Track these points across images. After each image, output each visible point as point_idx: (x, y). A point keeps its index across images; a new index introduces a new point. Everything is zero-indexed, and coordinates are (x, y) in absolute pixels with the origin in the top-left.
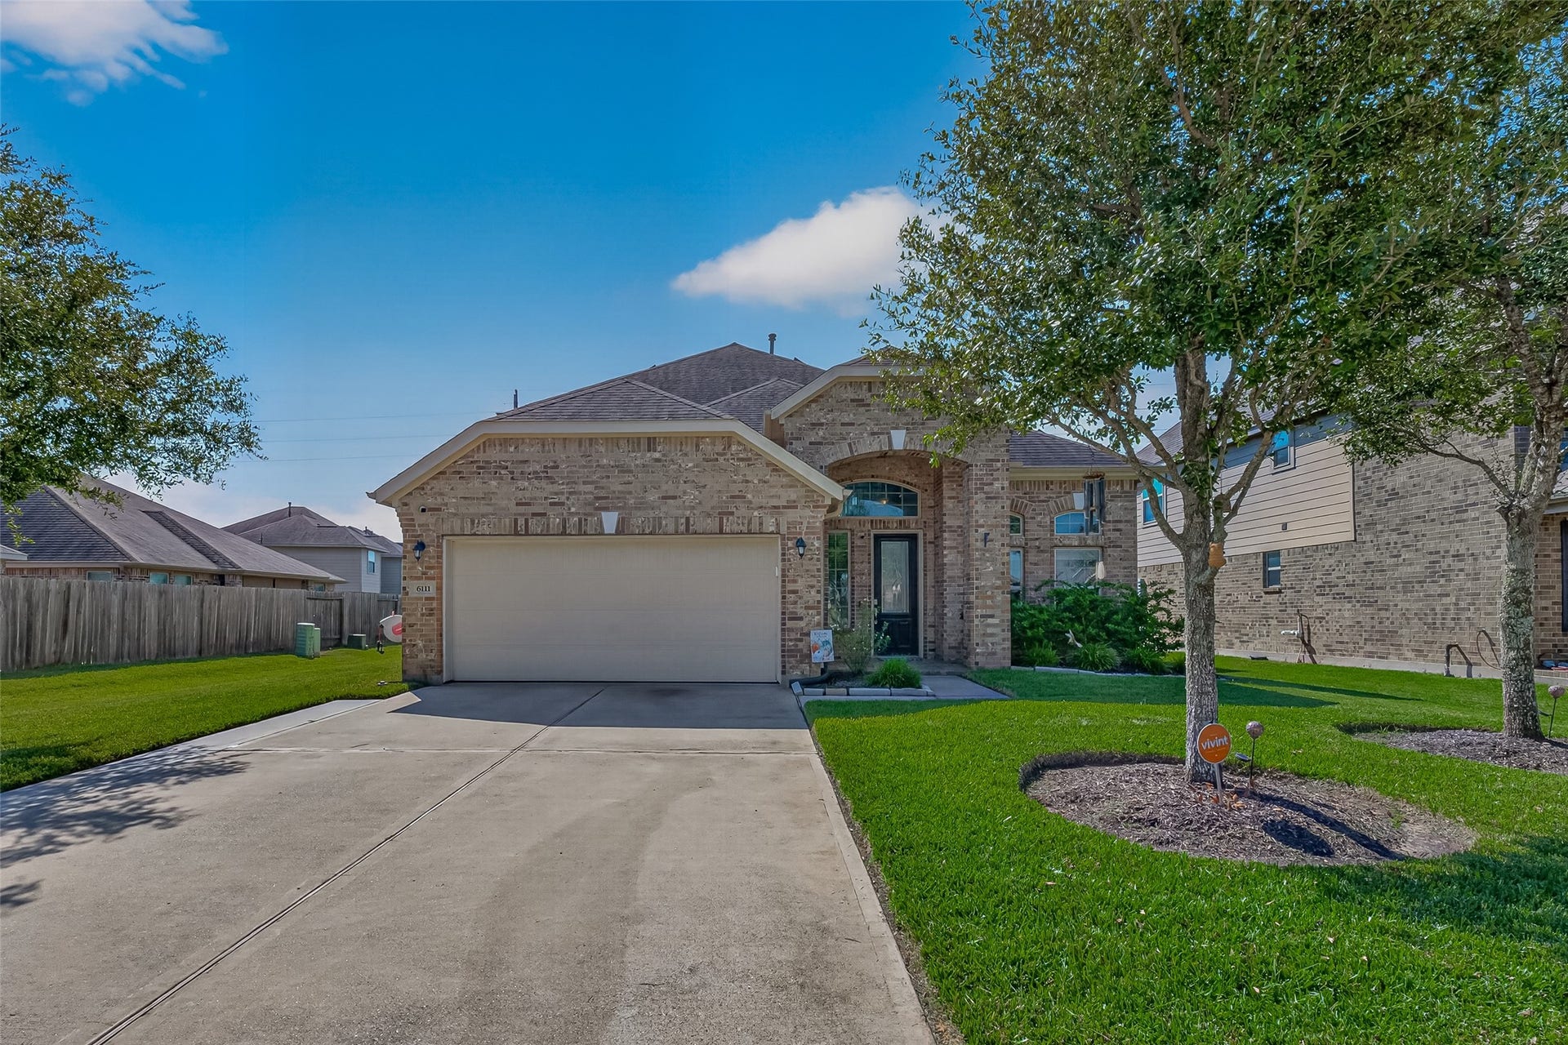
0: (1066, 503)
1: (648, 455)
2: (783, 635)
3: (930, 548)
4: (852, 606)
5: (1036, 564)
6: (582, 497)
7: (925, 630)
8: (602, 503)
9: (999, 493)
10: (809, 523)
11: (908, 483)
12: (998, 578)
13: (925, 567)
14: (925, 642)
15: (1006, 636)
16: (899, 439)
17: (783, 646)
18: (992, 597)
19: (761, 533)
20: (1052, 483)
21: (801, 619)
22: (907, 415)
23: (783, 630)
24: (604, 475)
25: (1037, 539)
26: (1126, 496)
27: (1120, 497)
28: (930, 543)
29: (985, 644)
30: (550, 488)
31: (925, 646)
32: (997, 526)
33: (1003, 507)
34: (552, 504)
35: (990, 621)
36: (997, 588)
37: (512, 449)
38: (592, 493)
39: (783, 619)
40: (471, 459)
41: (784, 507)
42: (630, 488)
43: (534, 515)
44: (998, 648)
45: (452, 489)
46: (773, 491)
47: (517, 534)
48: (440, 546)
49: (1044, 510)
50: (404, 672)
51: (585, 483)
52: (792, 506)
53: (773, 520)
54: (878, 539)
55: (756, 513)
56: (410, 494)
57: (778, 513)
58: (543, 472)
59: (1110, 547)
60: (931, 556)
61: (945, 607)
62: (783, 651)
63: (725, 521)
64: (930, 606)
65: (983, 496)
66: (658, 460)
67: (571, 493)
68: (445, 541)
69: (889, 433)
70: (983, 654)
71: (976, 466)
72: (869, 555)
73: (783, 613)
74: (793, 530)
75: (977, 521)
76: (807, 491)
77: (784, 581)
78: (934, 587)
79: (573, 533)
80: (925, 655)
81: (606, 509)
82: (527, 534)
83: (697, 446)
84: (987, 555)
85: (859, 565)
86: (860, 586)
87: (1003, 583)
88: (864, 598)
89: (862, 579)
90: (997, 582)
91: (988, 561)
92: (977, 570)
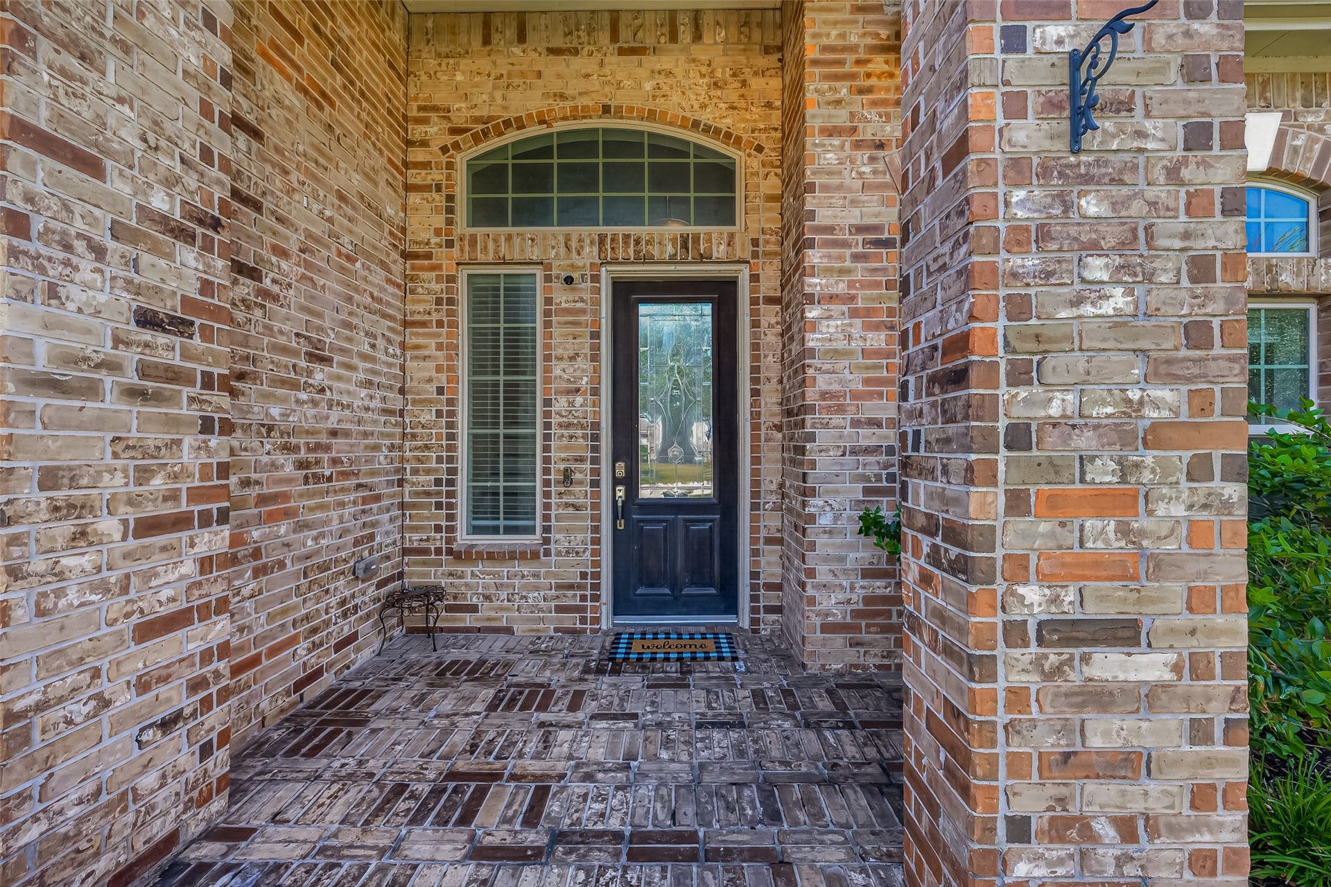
3: (770, 315)
4: (547, 483)
7: (755, 553)
11: (707, 130)
12: (1161, 371)
13: (755, 370)
14: (754, 587)
15: (1216, 775)
18: (1124, 501)
28: (770, 300)
29: (1069, 827)
31: (754, 598)
36: (1155, 437)
54: (625, 292)
60: (771, 338)
61: (813, 492)
64: (770, 481)
72: (596, 335)
78: (779, 428)
80: (754, 622)
84: (1091, 206)
85: (564, 364)
86: (568, 426)
87: (1200, 402)
88: (580, 460)
89: (571, 404)
90: (1164, 394)
91: (1094, 247)
92: (1019, 308)
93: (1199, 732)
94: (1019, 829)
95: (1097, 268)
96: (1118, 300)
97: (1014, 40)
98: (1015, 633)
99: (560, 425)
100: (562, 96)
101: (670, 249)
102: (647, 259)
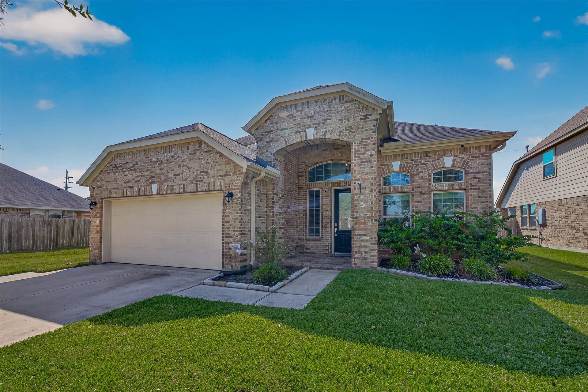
0: (439, 164)
1: (169, 154)
2: (223, 246)
4: (322, 227)
5: (418, 202)
6: (145, 177)
8: (152, 180)
9: (369, 158)
10: (236, 183)
12: (368, 212)
15: (374, 248)
16: (311, 134)
17: (223, 252)
18: (365, 223)
19: (214, 191)
20: (430, 152)
21: (231, 237)
22: (315, 119)
23: (223, 243)
24: (153, 166)
25: (419, 187)
26: (482, 156)
27: (479, 157)
29: (360, 252)
30: (135, 174)
32: (367, 179)
33: (372, 167)
34: (136, 182)
35: (363, 238)
36: (368, 217)
37: (123, 158)
38: (149, 175)
39: (223, 237)
40: (110, 164)
41: (225, 175)
42: (163, 171)
43: (130, 187)
44: (369, 255)
45: (105, 178)
46: (220, 167)
47: (123, 197)
48: (102, 203)
49: (424, 169)
50: (89, 258)
51: (146, 171)
52: (228, 174)
53: (219, 183)
54: (337, 192)
55: (212, 180)
56: (93, 181)
57: (222, 179)
58: (133, 167)
59: (471, 189)
62: (223, 255)
63: (199, 185)
65: (359, 161)
66: (173, 157)
67: (142, 176)
68: (104, 201)
69: (305, 131)
70: (359, 258)
71: (355, 143)
72: (331, 200)
73: (223, 234)
74: (228, 188)
75: (356, 177)
76: (235, 165)
77: (223, 216)
79: (142, 195)
81: (154, 183)
82: (127, 197)
83: (188, 147)
84: (362, 197)
85: (325, 206)
86: (326, 217)
87: (372, 214)
88: (328, 223)
89: (326, 213)
90: (368, 214)
91: (362, 201)
92: (356, 206)
93: (372, 244)
94: (356, 252)
95: (362, 203)
96: (364, 205)
97: (355, 183)
98: (355, 235)
99: (325, 217)
100: (324, 158)
101: (344, 184)
102: (340, 186)
